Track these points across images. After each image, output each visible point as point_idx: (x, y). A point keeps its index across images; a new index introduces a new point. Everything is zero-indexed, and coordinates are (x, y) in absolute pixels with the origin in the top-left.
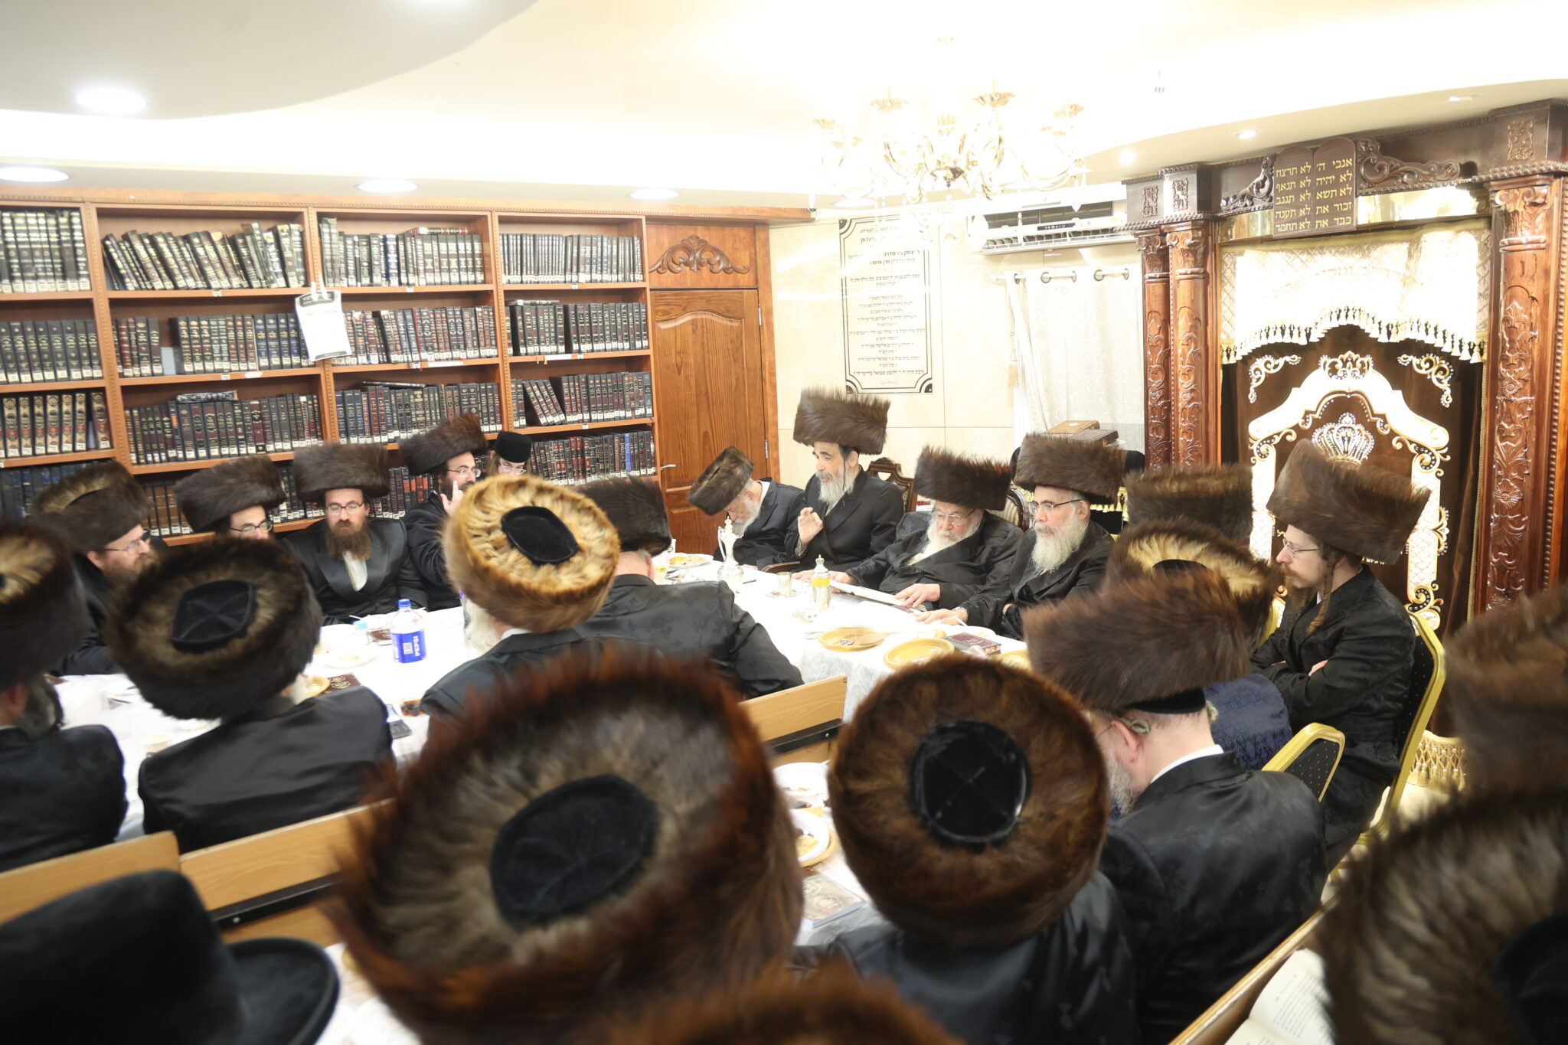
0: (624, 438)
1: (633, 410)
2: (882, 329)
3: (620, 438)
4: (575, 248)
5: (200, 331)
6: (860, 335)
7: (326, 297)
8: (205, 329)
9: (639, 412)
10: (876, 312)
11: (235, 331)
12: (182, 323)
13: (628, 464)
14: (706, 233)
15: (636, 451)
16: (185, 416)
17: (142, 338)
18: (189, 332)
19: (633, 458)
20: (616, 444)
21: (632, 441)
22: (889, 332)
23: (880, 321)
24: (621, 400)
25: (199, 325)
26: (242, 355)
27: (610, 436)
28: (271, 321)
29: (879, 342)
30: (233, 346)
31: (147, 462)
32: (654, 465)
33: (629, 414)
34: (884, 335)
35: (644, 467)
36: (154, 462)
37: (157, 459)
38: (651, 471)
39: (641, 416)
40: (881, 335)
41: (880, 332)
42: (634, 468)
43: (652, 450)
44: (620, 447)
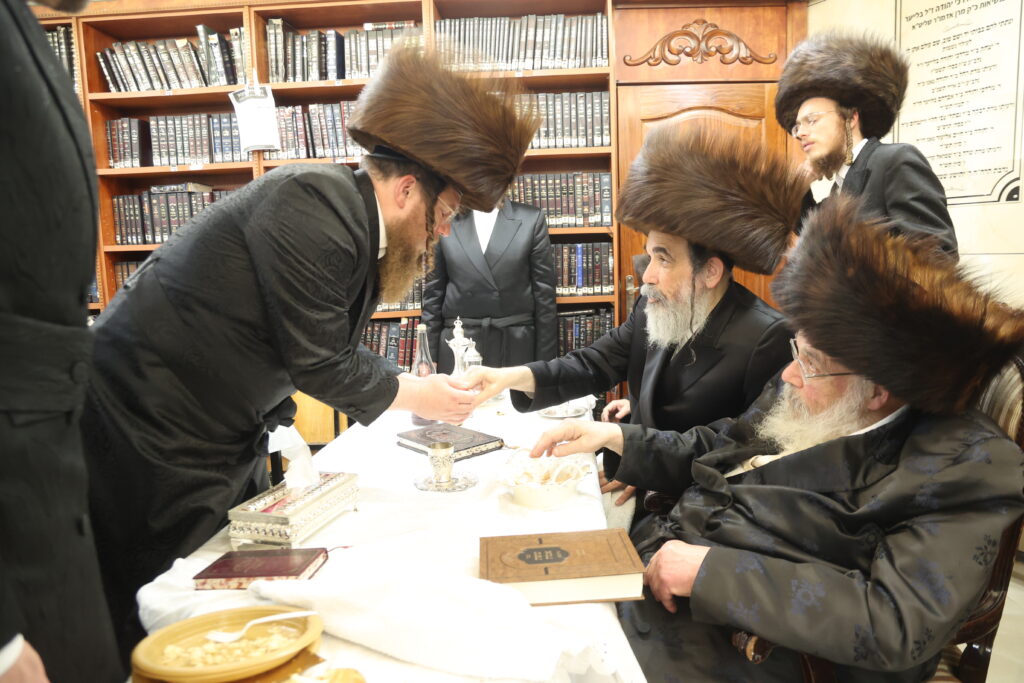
0: (576, 249)
1: (586, 216)
2: (946, 113)
3: (570, 249)
4: (524, 32)
5: (167, 129)
6: (915, 125)
7: (258, 92)
8: (171, 127)
9: (593, 219)
10: (940, 89)
11: (194, 129)
12: (153, 123)
13: (579, 279)
14: (718, 15)
15: (590, 265)
16: (155, 204)
17: (126, 137)
18: (158, 130)
19: (586, 272)
20: (565, 256)
21: (586, 253)
22: (957, 115)
23: (945, 102)
24: (571, 205)
25: (167, 124)
26: (199, 151)
27: (559, 245)
28: (225, 120)
29: (942, 132)
30: (192, 143)
31: (128, 243)
32: (610, 282)
33: (580, 221)
34: (949, 120)
35: (600, 283)
36: (133, 244)
37: (135, 241)
38: (607, 289)
39: (596, 225)
40: (944, 123)
41: (943, 118)
42: (587, 284)
43: (611, 266)
44: (570, 258)
